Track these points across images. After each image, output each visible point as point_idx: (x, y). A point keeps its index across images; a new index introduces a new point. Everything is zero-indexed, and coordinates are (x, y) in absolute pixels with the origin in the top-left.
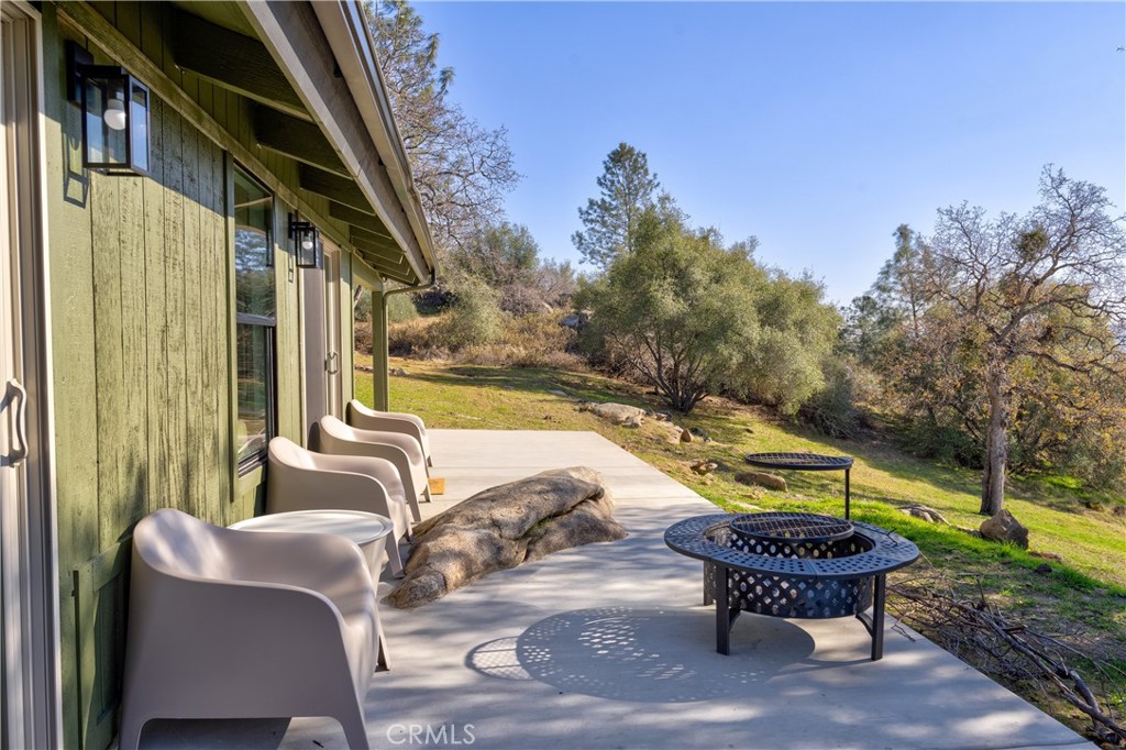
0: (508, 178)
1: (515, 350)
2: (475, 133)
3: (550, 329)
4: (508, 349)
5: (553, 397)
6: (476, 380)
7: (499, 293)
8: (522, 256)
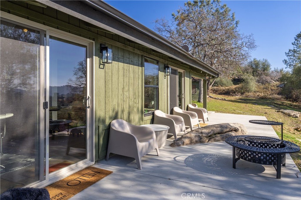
0: (254, 47)
1: (260, 94)
2: (244, 37)
3: (273, 88)
4: (258, 94)
5: (270, 107)
6: (246, 102)
7: (257, 78)
8: (265, 67)
